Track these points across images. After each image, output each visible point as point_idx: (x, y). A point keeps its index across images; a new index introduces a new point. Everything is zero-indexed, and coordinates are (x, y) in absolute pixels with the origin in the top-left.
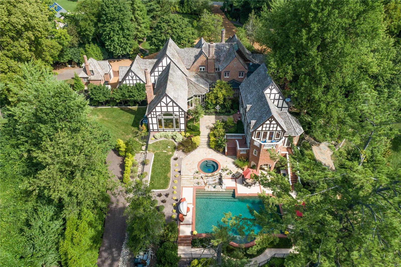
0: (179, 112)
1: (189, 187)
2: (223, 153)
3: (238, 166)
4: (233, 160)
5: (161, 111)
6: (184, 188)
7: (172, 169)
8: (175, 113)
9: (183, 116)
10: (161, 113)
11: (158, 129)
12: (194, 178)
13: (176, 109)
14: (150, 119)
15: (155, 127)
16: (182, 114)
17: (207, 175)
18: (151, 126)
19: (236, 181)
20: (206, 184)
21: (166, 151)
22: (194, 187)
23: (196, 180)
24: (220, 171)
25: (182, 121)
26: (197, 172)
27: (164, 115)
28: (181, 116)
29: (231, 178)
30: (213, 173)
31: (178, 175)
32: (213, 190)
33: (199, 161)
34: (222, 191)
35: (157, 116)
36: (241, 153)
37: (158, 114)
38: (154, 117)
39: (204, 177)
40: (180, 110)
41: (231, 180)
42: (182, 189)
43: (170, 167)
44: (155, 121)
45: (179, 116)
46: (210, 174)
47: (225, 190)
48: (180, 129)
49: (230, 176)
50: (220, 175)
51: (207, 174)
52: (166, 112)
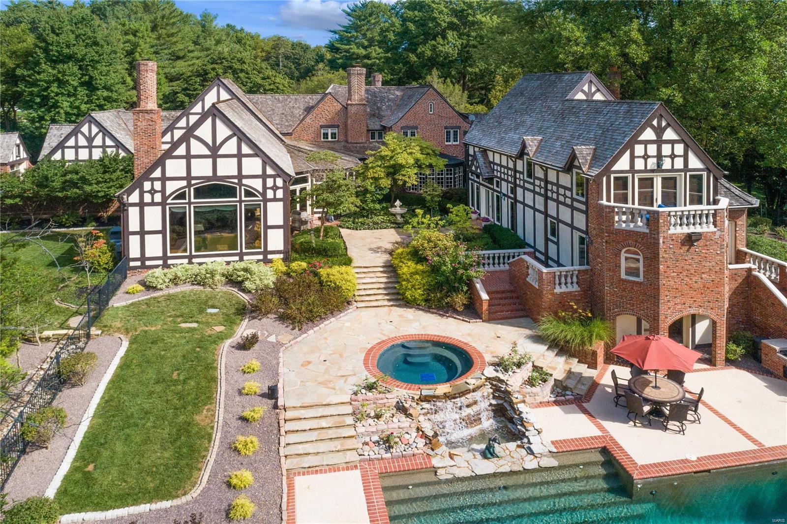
0: (264, 176)
1: (334, 468)
2: (472, 310)
3: (561, 348)
4: (528, 332)
5: (189, 177)
6: (299, 481)
7: (223, 389)
8: (245, 181)
9: (280, 194)
10: (184, 183)
11: (165, 258)
12: (358, 416)
13: (253, 166)
14: (133, 213)
15: (155, 246)
16: (275, 188)
17: (425, 393)
18: (134, 243)
19: (585, 411)
20: (431, 441)
21: (195, 325)
22: (364, 465)
24: (490, 372)
25: (275, 213)
26: (370, 387)
27: (199, 193)
28: (270, 194)
29: (556, 403)
30: (460, 382)
31: (260, 410)
32: (485, 467)
33: (369, 346)
34: (541, 469)
35: (165, 198)
36: (558, 290)
37: (171, 187)
38: (153, 204)
39: (415, 409)
40: (269, 171)
41: (557, 409)
42: (291, 487)
43: (214, 380)
44: (154, 218)
45: (264, 194)
46: (442, 389)
47: (553, 462)
48: (266, 252)
49: (545, 392)
50: (496, 389)
51: (427, 390)
52: (208, 179)
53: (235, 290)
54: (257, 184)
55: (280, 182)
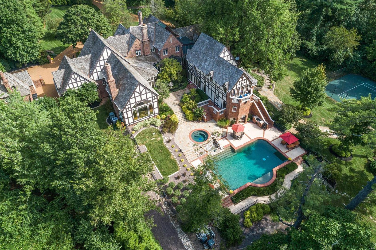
0: (152, 97)
1: (195, 160)
2: (203, 121)
3: (221, 127)
4: (214, 124)
5: (136, 102)
7: (171, 151)
8: (148, 99)
9: (156, 100)
10: (135, 104)
11: (134, 122)
12: (195, 150)
13: (149, 95)
14: (125, 114)
15: (131, 120)
16: (155, 99)
17: (204, 144)
18: (127, 121)
19: (227, 139)
20: (207, 152)
21: (154, 139)
22: (199, 158)
23: (198, 152)
24: (212, 136)
25: (156, 105)
26: (195, 145)
27: (139, 105)
28: (154, 101)
29: (222, 139)
30: (208, 140)
31: (181, 154)
32: (215, 153)
33: (188, 135)
34: (223, 151)
35: (131, 109)
36: (220, 115)
37: (132, 106)
38: (129, 111)
39: (203, 147)
40: (153, 95)
41: (222, 140)
43: (168, 150)
44: (130, 114)
45: (153, 101)
46: (206, 142)
47: (224, 150)
48: (155, 114)
49: (220, 137)
50: (213, 139)
51: (204, 143)
52: (140, 101)
53: (153, 127)
54: (151, 99)
55: (156, 97)
